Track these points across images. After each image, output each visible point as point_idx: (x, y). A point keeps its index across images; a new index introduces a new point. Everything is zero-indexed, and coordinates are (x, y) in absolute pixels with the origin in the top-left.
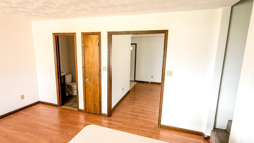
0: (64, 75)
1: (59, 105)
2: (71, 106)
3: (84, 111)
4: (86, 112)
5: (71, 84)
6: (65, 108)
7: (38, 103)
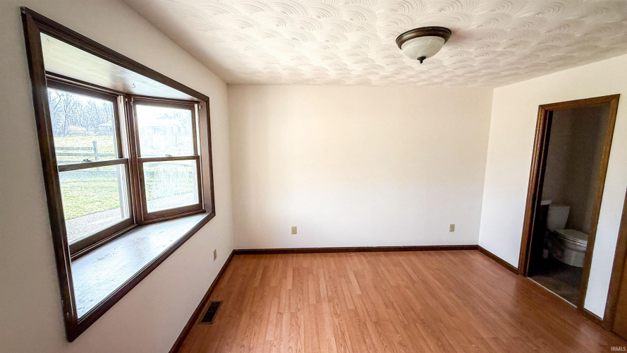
0: (548, 206)
1: (522, 272)
2: (556, 288)
3: (603, 325)
4: (612, 331)
5: (562, 232)
6: (535, 284)
7: (476, 248)
